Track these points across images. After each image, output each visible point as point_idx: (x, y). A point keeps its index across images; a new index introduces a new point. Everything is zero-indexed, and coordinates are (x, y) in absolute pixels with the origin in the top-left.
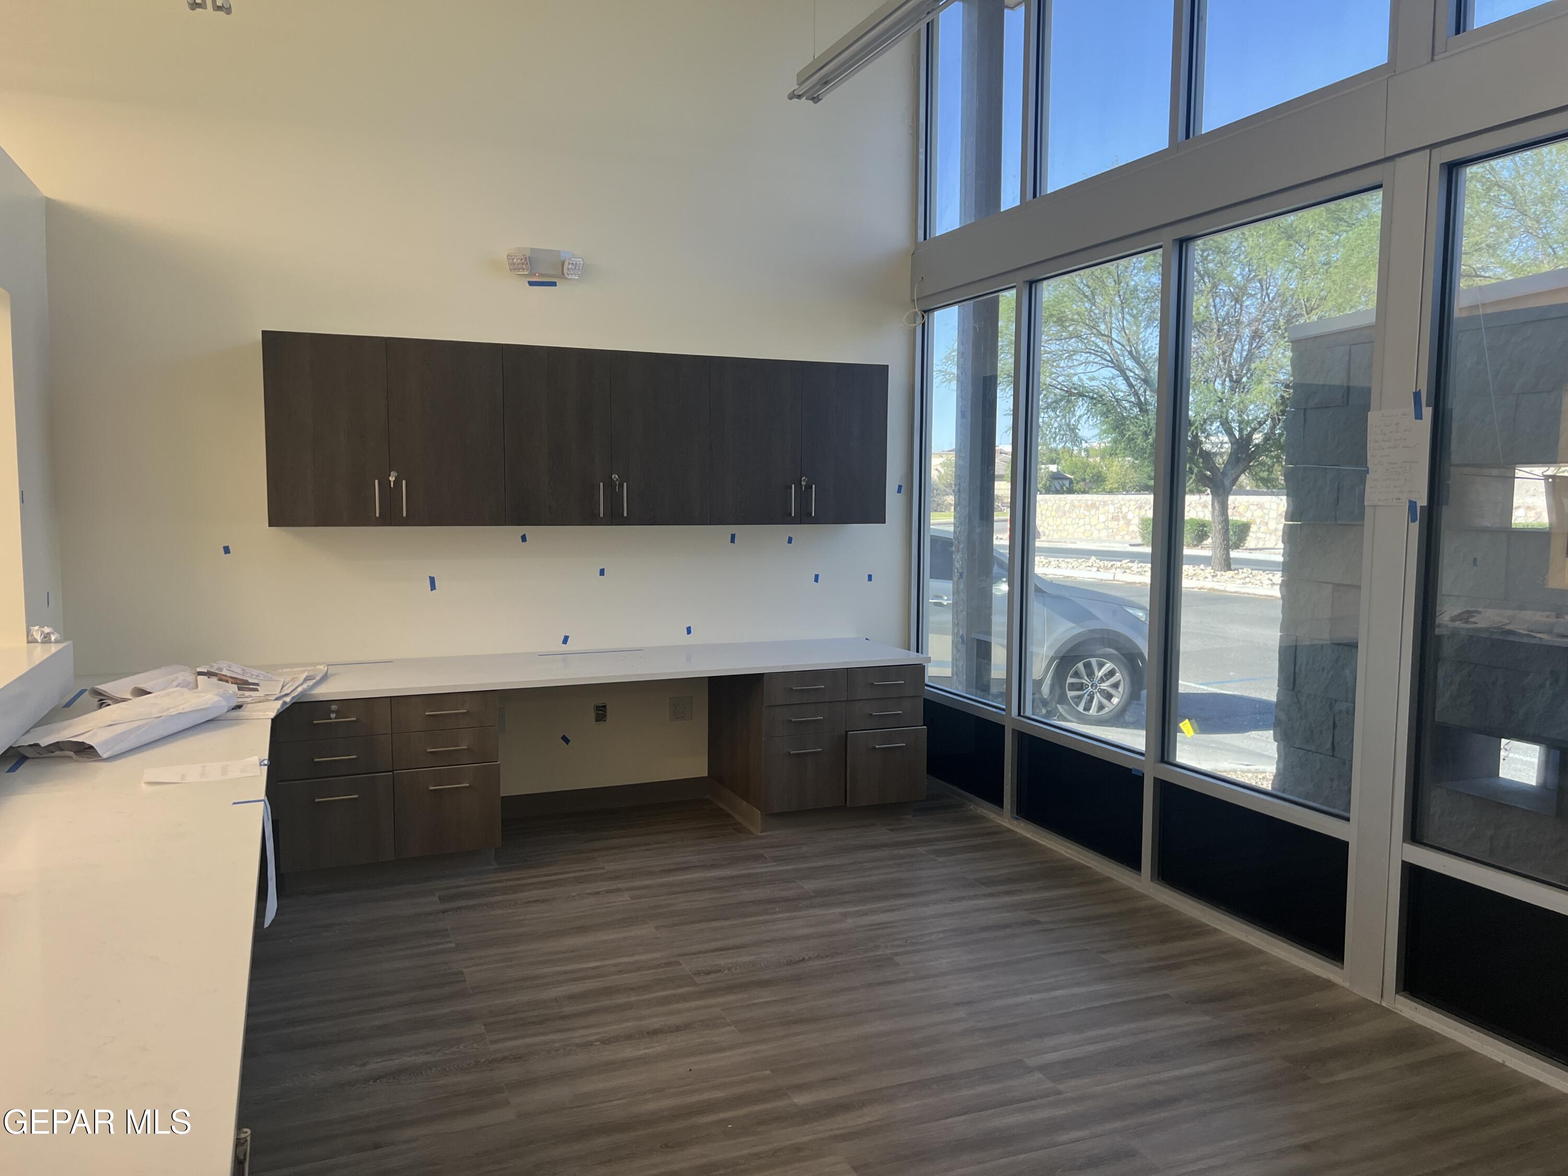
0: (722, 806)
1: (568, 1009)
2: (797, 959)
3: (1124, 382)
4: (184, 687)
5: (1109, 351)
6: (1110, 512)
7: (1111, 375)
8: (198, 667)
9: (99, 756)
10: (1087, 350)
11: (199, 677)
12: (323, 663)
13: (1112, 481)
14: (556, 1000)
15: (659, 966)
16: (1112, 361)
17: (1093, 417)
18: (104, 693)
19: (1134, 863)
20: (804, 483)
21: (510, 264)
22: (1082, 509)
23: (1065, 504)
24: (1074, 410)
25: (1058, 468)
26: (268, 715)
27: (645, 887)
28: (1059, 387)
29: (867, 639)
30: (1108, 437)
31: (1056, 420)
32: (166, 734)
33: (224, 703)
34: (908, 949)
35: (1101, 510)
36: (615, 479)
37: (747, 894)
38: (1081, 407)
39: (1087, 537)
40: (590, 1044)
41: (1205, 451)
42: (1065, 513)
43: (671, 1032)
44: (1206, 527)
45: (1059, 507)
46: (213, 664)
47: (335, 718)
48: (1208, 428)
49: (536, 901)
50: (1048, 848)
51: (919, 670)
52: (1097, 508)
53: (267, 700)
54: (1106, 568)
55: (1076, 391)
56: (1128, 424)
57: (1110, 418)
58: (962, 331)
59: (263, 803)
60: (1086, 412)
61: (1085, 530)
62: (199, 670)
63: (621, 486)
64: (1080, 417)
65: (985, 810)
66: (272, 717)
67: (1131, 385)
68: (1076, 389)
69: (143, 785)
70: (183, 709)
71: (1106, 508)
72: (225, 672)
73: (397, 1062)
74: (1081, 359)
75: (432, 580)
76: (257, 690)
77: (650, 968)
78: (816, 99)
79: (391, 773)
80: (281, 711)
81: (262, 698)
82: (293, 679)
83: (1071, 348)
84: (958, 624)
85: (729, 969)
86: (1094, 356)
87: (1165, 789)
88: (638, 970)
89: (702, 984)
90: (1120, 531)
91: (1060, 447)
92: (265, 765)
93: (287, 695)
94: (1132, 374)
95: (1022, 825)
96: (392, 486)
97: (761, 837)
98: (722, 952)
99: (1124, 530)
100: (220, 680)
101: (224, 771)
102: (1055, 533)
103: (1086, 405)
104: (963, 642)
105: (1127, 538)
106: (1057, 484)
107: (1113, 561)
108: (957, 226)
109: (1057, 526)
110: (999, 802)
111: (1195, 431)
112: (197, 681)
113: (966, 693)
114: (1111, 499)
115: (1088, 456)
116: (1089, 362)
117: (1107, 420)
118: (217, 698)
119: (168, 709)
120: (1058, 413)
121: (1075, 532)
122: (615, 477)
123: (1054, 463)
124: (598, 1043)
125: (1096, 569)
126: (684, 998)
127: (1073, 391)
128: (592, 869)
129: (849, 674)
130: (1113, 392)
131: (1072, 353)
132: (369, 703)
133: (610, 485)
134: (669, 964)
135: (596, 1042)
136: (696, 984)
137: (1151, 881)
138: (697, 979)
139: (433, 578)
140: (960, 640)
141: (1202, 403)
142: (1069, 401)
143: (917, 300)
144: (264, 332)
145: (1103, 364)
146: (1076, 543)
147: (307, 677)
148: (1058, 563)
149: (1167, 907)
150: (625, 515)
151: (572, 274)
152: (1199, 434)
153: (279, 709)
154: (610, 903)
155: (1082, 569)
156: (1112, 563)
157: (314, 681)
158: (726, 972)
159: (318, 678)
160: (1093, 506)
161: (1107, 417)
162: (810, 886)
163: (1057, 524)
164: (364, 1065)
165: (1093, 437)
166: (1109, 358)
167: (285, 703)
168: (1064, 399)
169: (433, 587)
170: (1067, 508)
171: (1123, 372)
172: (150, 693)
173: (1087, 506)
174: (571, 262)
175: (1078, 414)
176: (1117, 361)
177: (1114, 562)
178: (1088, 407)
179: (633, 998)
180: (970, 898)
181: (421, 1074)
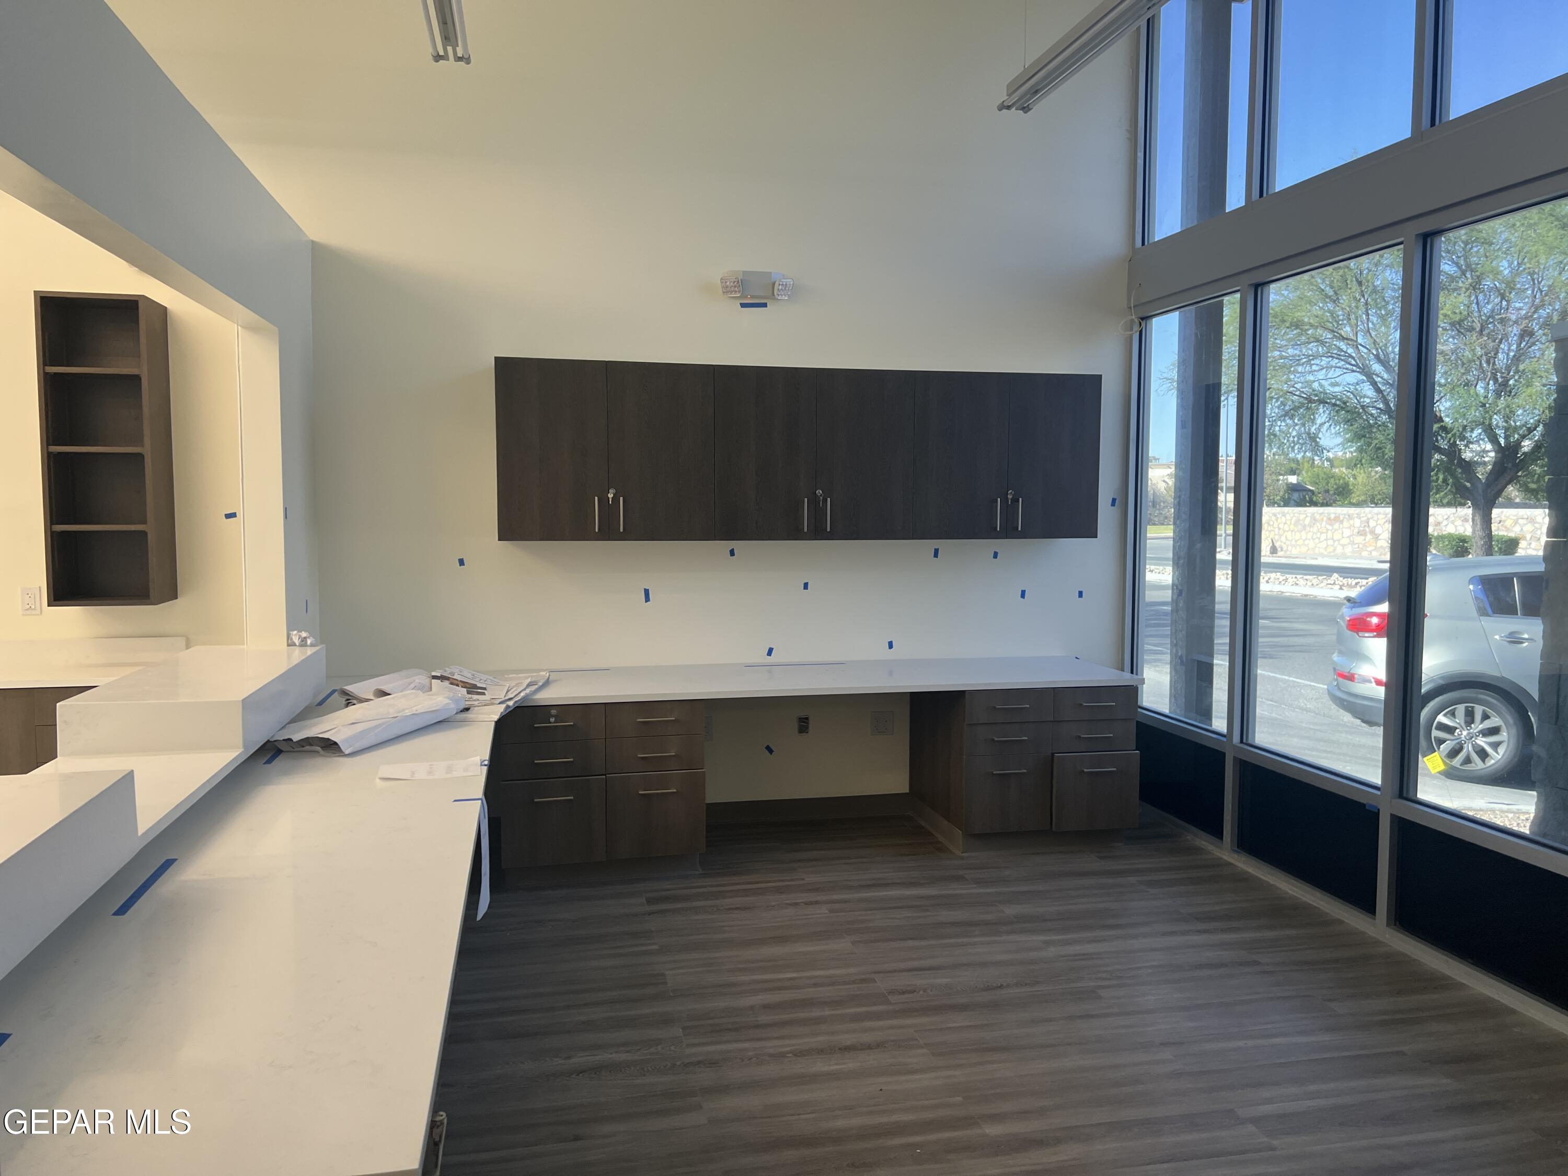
0: (923, 823)
1: (764, 1018)
2: (995, 985)
3: (1371, 387)
4: (419, 689)
5: (1354, 355)
6: (1355, 526)
7: (1356, 381)
8: (433, 671)
9: (342, 752)
10: (1329, 354)
11: (434, 681)
12: (544, 670)
13: (1358, 493)
14: (752, 1008)
15: (854, 982)
16: (1357, 365)
17: (1335, 425)
18: (350, 693)
19: (1369, 907)
20: (1010, 497)
21: (723, 287)
22: (1324, 523)
23: (1306, 517)
24: (1314, 417)
25: (1297, 479)
26: (492, 717)
27: (845, 901)
28: (1297, 393)
29: (1076, 658)
30: (1352, 447)
31: (1294, 429)
32: (400, 733)
33: (453, 706)
34: (1114, 982)
35: (1346, 524)
36: (819, 495)
37: (946, 915)
38: (1322, 414)
39: (1330, 552)
40: (783, 1055)
41: (1464, 460)
42: (1304, 527)
43: (864, 1049)
44: (1467, 542)
45: (1298, 520)
46: (447, 669)
47: (554, 723)
48: (1468, 435)
49: (736, 909)
50: (1272, 885)
51: (1131, 693)
52: (1342, 522)
53: (493, 704)
54: (1350, 586)
55: (1317, 398)
56: (1374, 432)
57: (1355, 426)
58: (1183, 339)
59: (480, 801)
60: (1327, 420)
61: (1328, 545)
62: (434, 674)
63: (825, 501)
64: (1322, 425)
65: (1203, 841)
66: (496, 720)
67: (1378, 391)
68: (1316, 395)
69: (378, 781)
70: (417, 710)
71: (1351, 522)
72: (456, 677)
73: (598, 1058)
74: (1322, 363)
75: (647, 592)
76: (484, 694)
77: (845, 983)
78: (1026, 109)
79: (604, 777)
80: (503, 714)
81: (488, 702)
82: (517, 685)
83: (1310, 352)
84: (1176, 645)
85: (925, 991)
86: (1337, 361)
87: (1403, 827)
88: (833, 984)
89: (896, 1003)
90: (1366, 546)
91: (1299, 456)
92: (486, 765)
93: (510, 699)
94: (1379, 379)
95: (1243, 859)
96: (610, 503)
97: (962, 858)
98: (921, 973)
99: (1371, 546)
100: (452, 684)
101: (449, 769)
102: (1294, 548)
103: (1328, 412)
104: (1182, 663)
105: (1374, 554)
106: (1296, 496)
107: (1357, 578)
108: (1177, 229)
109: (1296, 541)
110: (1217, 832)
111: (1452, 439)
112: (431, 684)
113: (1185, 718)
114: (1357, 512)
115: (1332, 466)
116: (1332, 367)
117: (1351, 428)
118: (447, 701)
119: (404, 710)
120: (1296, 421)
121: (1315, 547)
122: (819, 492)
123: (1294, 474)
124: (790, 1055)
125: (1339, 587)
126: (878, 1016)
127: (1313, 397)
128: (792, 880)
129: (1055, 694)
130: (1358, 398)
131: (1311, 358)
132: (585, 710)
133: (814, 501)
134: (863, 981)
135: (788, 1053)
136: (891, 1004)
137: (1387, 926)
138: (892, 998)
139: (648, 590)
140: (1179, 661)
141: (1461, 408)
142: (1308, 409)
143: (1134, 307)
144: (496, 358)
145: (1347, 369)
146: (1317, 559)
147: (530, 682)
148: (1295, 580)
149: (1405, 955)
150: (829, 530)
151: (782, 295)
152: (1458, 442)
153: (502, 713)
154: (809, 915)
155: (1322, 587)
156: (1357, 581)
157: (536, 686)
158: (921, 992)
159: (540, 684)
160: (1337, 519)
161: (1352, 425)
162: (1011, 910)
163: (1296, 539)
164: (569, 1058)
165: (1335, 446)
166: (1353, 362)
167: (508, 707)
168: (1304, 407)
169: (647, 599)
170: (1307, 521)
171: (1369, 375)
172: (389, 694)
173: (1329, 519)
174: (781, 283)
175: (1319, 421)
176: (1362, 365)
177: (1359, 580)
178: (1330, 414)
179: (827, 1012)
180: (1183, 933)
181: (621, 1071)
